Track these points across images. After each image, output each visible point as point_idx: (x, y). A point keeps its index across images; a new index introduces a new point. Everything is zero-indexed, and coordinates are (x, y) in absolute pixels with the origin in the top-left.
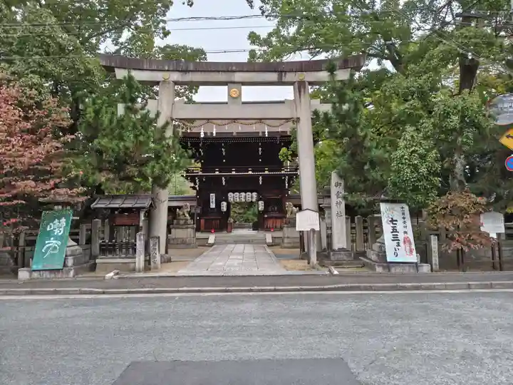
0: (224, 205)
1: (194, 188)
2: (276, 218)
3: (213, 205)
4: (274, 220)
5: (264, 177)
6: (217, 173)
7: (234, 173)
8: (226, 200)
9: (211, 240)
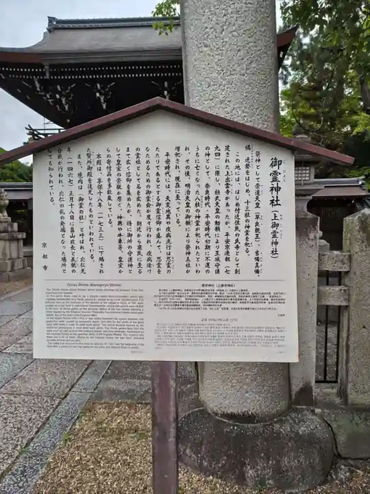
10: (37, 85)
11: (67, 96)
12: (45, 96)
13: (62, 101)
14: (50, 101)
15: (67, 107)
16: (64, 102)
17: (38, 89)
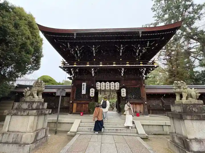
0: (92, 92)
1: (70, 78)
2: (136, 104)
3: (84, 92)
4: (134, 105)
5: (125, 68)
6: (88, 66)
7: (101, 65)
8: (95, 88)
9: (74, 128)
10: (69, 45)
11: (80, 50)
12: (71, 50)
13: (77, 52)
14: (72, 52)
15: (79, 55)
16: (78, 53)
17: (69, 47)
